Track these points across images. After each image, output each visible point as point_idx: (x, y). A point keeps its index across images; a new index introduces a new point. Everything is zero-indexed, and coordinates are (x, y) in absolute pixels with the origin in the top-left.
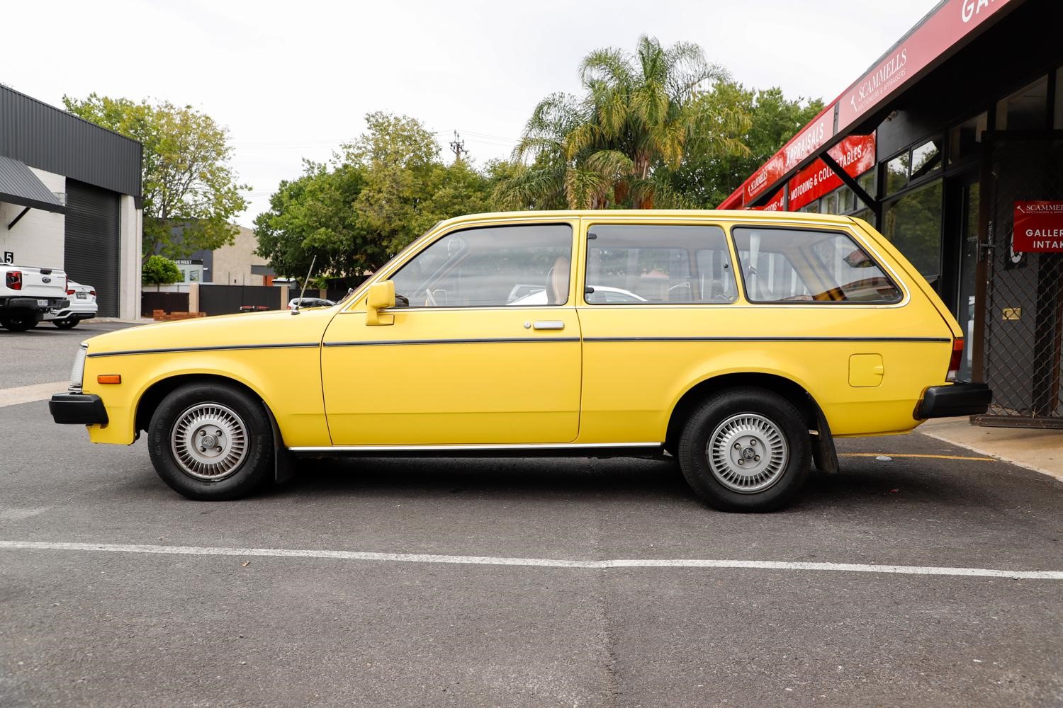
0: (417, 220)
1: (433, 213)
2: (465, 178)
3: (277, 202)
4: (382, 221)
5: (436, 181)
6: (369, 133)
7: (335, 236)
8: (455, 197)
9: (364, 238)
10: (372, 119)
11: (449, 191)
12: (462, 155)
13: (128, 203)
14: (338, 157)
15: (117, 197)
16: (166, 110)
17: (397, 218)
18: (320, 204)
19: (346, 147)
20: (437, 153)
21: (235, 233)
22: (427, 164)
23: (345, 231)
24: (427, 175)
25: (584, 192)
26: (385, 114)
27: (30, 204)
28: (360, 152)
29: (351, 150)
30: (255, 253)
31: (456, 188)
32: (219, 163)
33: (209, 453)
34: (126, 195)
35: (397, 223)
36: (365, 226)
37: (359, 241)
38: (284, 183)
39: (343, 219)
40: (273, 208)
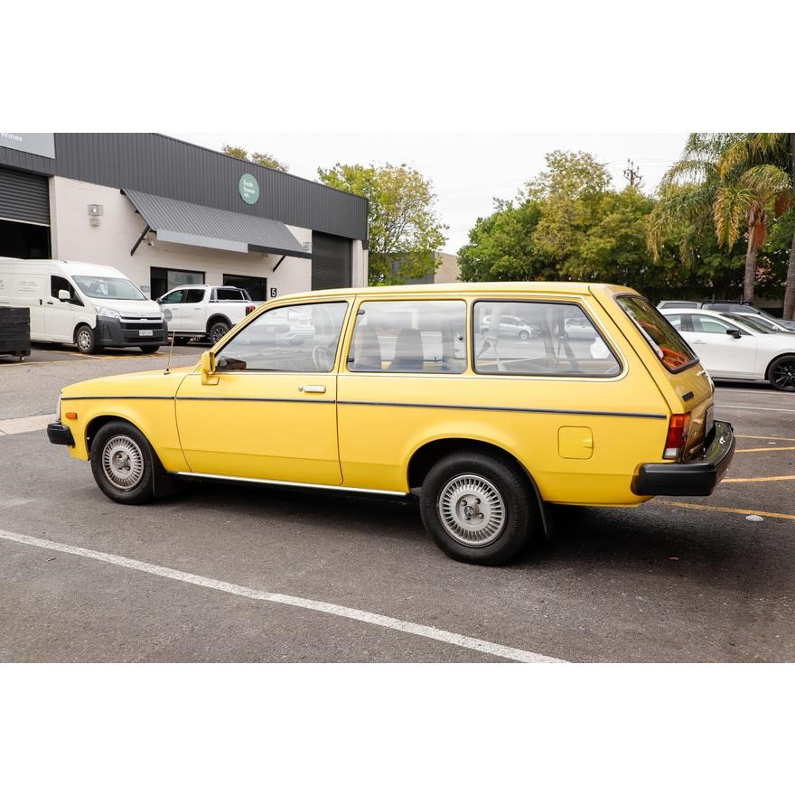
0: (585, 244)
1: (601, 237)
2: (633, 203)
3: (474, 236)
4: (555, 248)
5: (606, 208)
6: (547, 170)
7: (516, 262)
8: (622, 221)
9: (542, 262)
10: (551, 158)
11: (616, 216)
12: (636, 181)
13: (358, 245)
14: (522, 194)
15: (350, 241)
16: (388, 170)
17: (569, 244)
18: (505, 236)
19: (529, 185)
20: (608, 181)
21: (439, 264)
22: (599, 192)
23: (524, 258)
24: (598, 203)
25: (732, 210)
26: (562, 152)
27: (285, 253)
28: (540, 187)
29: (533, 187)
30: (458, 278)
31: (623, 213)
32: (426, 209)
33: (124, 470)
34: (356, 239)
35: (569, 248)
36: (541, 253)
37: (537, 265)
38: (480, 220)
39: (523, 248)
40: (471, 241)
